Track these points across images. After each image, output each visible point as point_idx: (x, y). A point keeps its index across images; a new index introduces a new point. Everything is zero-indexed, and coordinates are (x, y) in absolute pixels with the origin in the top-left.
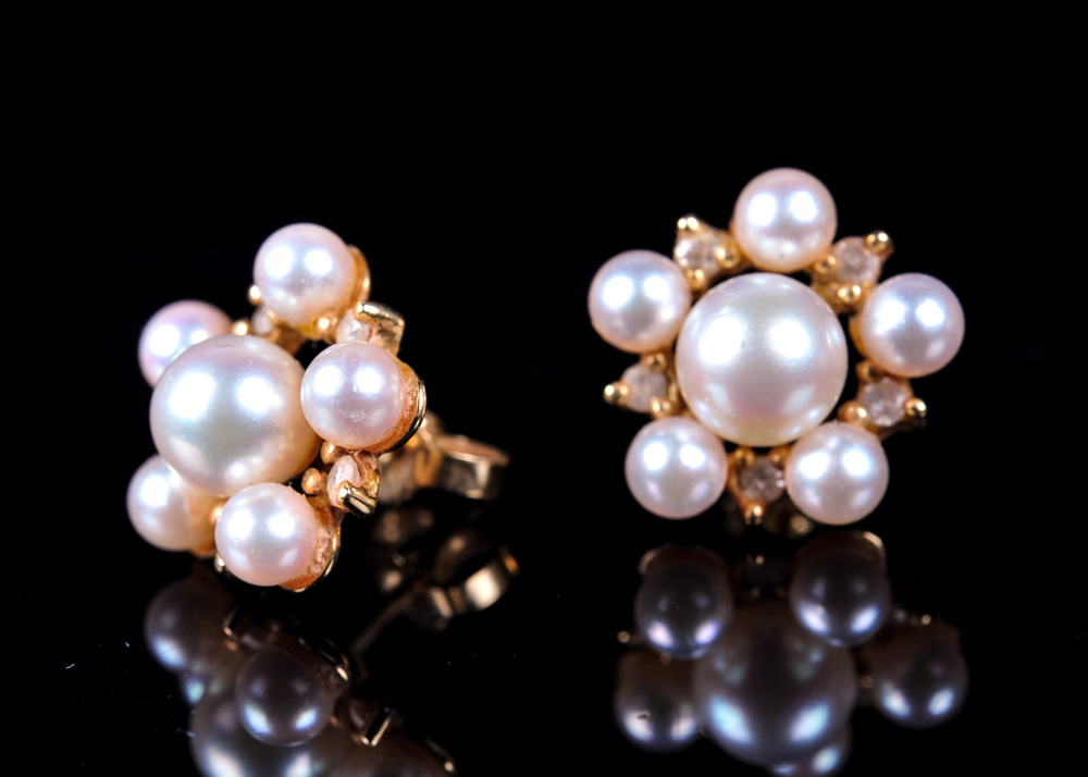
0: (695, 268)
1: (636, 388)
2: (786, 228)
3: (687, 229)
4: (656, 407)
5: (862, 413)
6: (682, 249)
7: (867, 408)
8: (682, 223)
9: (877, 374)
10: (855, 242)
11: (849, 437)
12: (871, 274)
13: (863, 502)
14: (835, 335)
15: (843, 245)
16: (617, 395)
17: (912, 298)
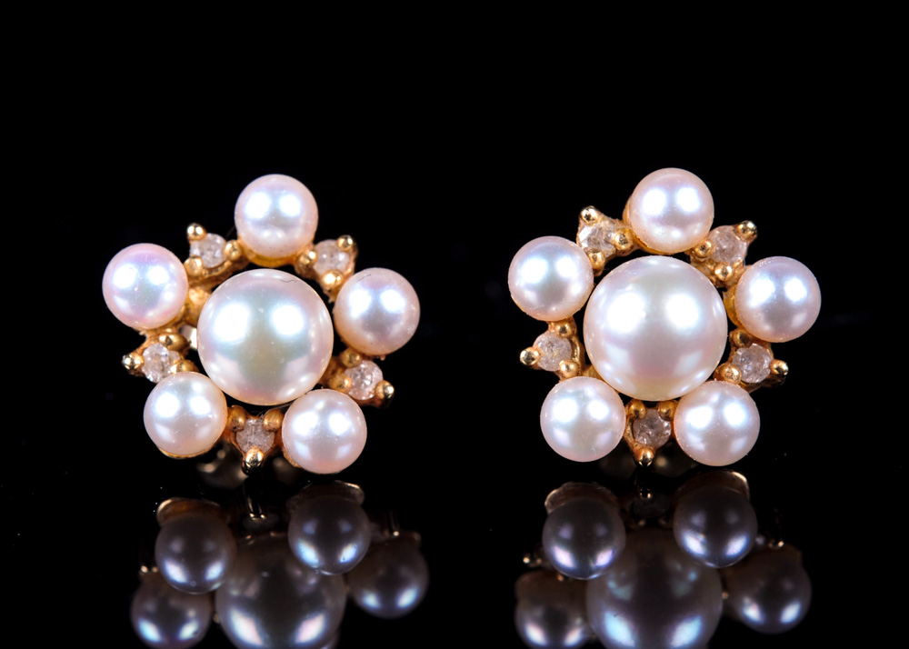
0: (595, 251)
1: (545, 351)
2: (673, 218)
3: (588, 217)
4: (563, 368)
5: (736, 372)
6: (584, 233)
7: (739, 367)
8: (584, 213)
9: (748, 340)
10: (729, 229)
11: (727, 392)
12: (740, 258)
13: (740, 447)
14: (718, 307)
15: (717, 231)
16: (530, 358)
17: (778, 276)
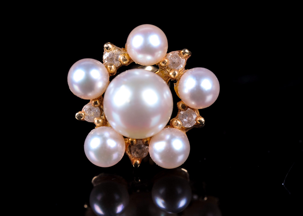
0: (111, 65)
1: (87, 113)
2: (147, 49)
3: (107, 48)
4: (96, 122)
5: (179, 123)
6: (106, 56)
7: (181, 120)
8: (105, 46)
9: (185, 107)
10: (176, 52)
11: (173, 134)
12: (182, 66)
13: (181, 159)
14: (168, 93)
15: (171, 54)
16: (80, 116)
17: (198, 78)
